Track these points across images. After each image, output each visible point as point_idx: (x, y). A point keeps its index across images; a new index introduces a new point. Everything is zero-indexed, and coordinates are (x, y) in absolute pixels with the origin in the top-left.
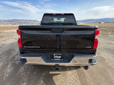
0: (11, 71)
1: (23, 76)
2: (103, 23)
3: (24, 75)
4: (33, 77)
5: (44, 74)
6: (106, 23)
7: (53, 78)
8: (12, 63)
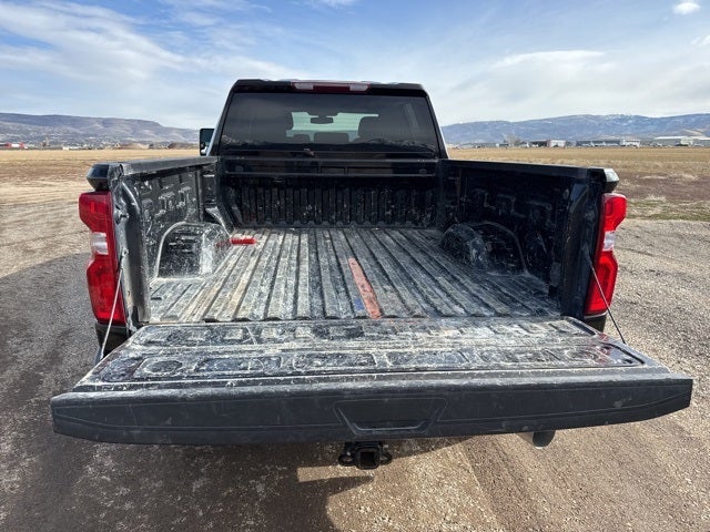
0: (23, 484)
1: (121, 515)
2: (561, 143)
3: (128, 506)
4: (193, 513)
5: (260, 488)
6: (579, 144)
7: (330, 509)
8: (25, 424)
